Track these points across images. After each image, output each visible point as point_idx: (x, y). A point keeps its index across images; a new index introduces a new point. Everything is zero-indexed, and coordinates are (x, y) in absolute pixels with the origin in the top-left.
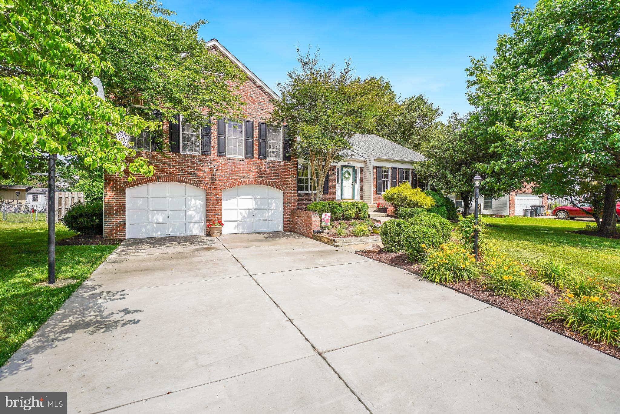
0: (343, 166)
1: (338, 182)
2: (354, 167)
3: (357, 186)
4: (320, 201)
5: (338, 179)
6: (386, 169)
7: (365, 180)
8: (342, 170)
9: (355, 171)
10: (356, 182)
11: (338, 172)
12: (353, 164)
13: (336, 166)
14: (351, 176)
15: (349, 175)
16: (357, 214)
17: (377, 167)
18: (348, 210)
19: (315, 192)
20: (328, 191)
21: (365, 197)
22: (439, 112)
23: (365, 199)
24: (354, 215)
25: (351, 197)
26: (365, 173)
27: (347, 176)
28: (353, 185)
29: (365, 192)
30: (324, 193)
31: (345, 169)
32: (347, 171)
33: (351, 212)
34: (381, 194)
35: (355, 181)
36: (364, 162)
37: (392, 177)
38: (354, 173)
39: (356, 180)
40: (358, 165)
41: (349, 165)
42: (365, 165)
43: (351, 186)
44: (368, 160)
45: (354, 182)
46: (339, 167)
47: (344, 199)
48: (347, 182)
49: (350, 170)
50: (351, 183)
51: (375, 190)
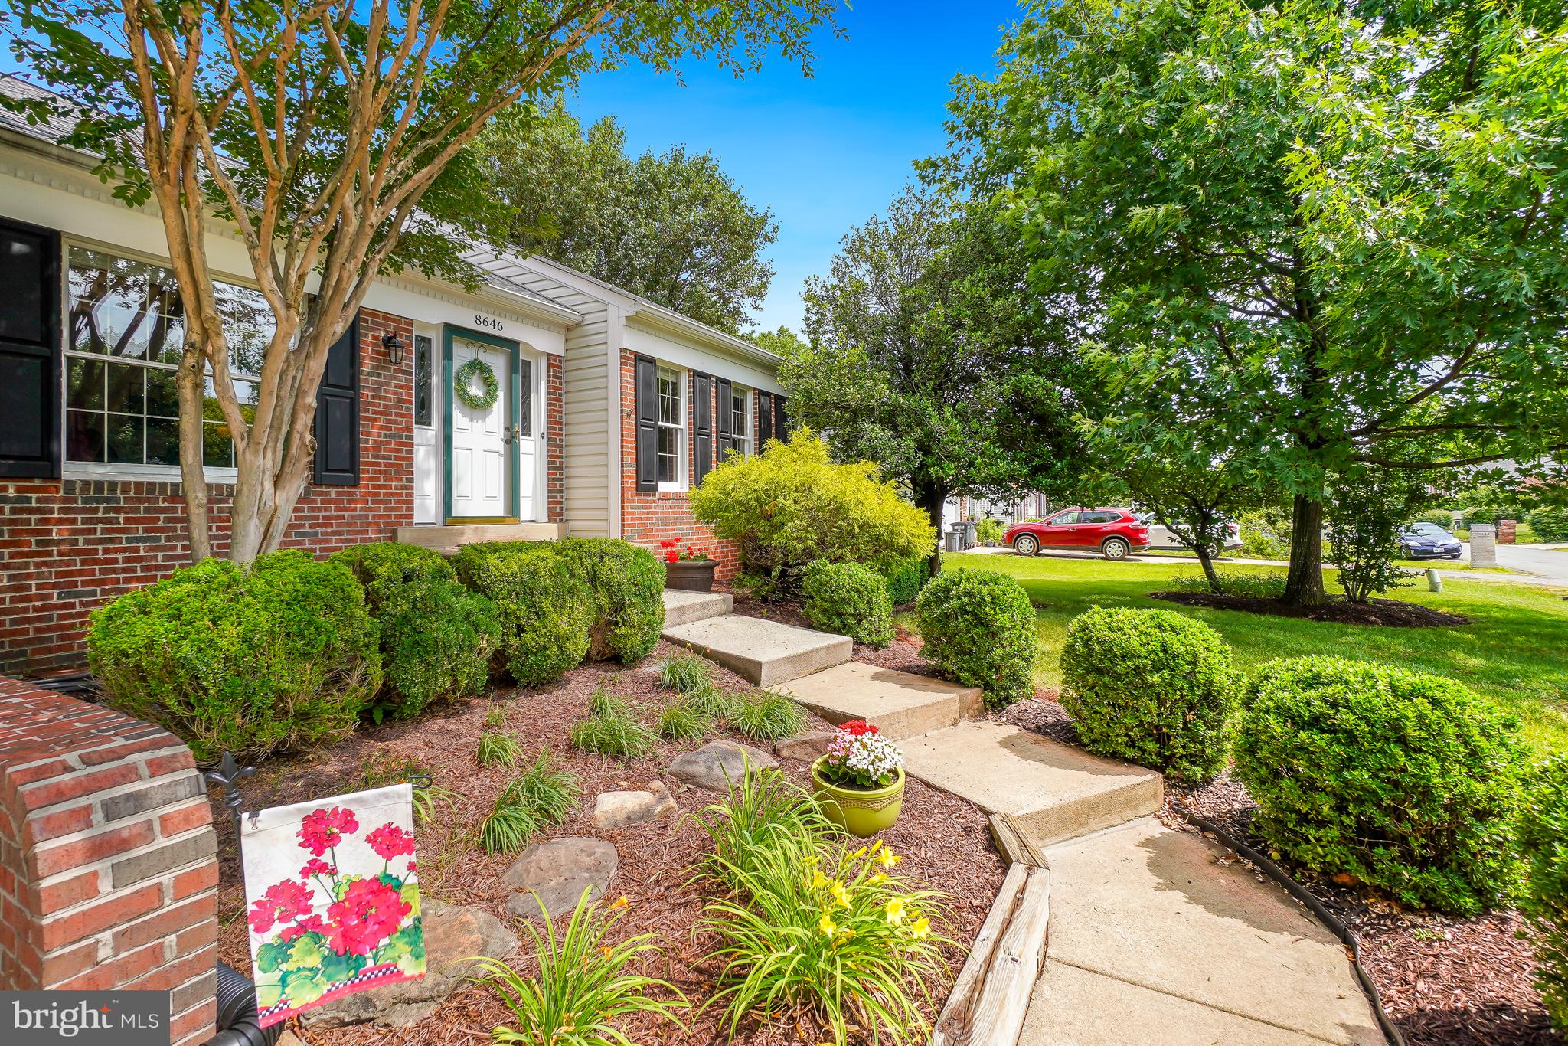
0: (452, 331)
1: (424, 419)
2: (513, 345)
3: (532, 451)
4: (274, 550)
5: (424, 405)
6: (670, 378)
7: (572, 418)
8: (448, 355)
9: (520, 369)
10: (527, 431)
11: (423, 358)
12: (510, 330)
13: (410, 322)
14: (501, 395)
15: (489, 384)
16: (602, 628)
17: (640, 359)
18: (540, 615)
19: (227, 476)
20: (353, 467)
21: (574, 504)
22: (768, 229)
23: (572, 515)
24: (581, 645)
25: (498, 509)
26: (572, 386)
27: (476, 390)
28: (511, 443)
29: (573, 483)
30: (316, 481)
31: (463, 354)
32: (476, 366)
33: (564, 627)
34: (655, 489)
35: (518, 425)
36: (568, 329)
37: (693, 414)
38: (518, 379)
39: (526, 418)
40: (540, 342)
41: (489, 330)
42: (571, 345)
43: (501, 446)
44: (589, 319)
45: (518, 428)
46: (432, 335)
47: (464, 521)
48: (478, 426)
49: (497, 363)
50: (501, 432)
51: (631, 471)
